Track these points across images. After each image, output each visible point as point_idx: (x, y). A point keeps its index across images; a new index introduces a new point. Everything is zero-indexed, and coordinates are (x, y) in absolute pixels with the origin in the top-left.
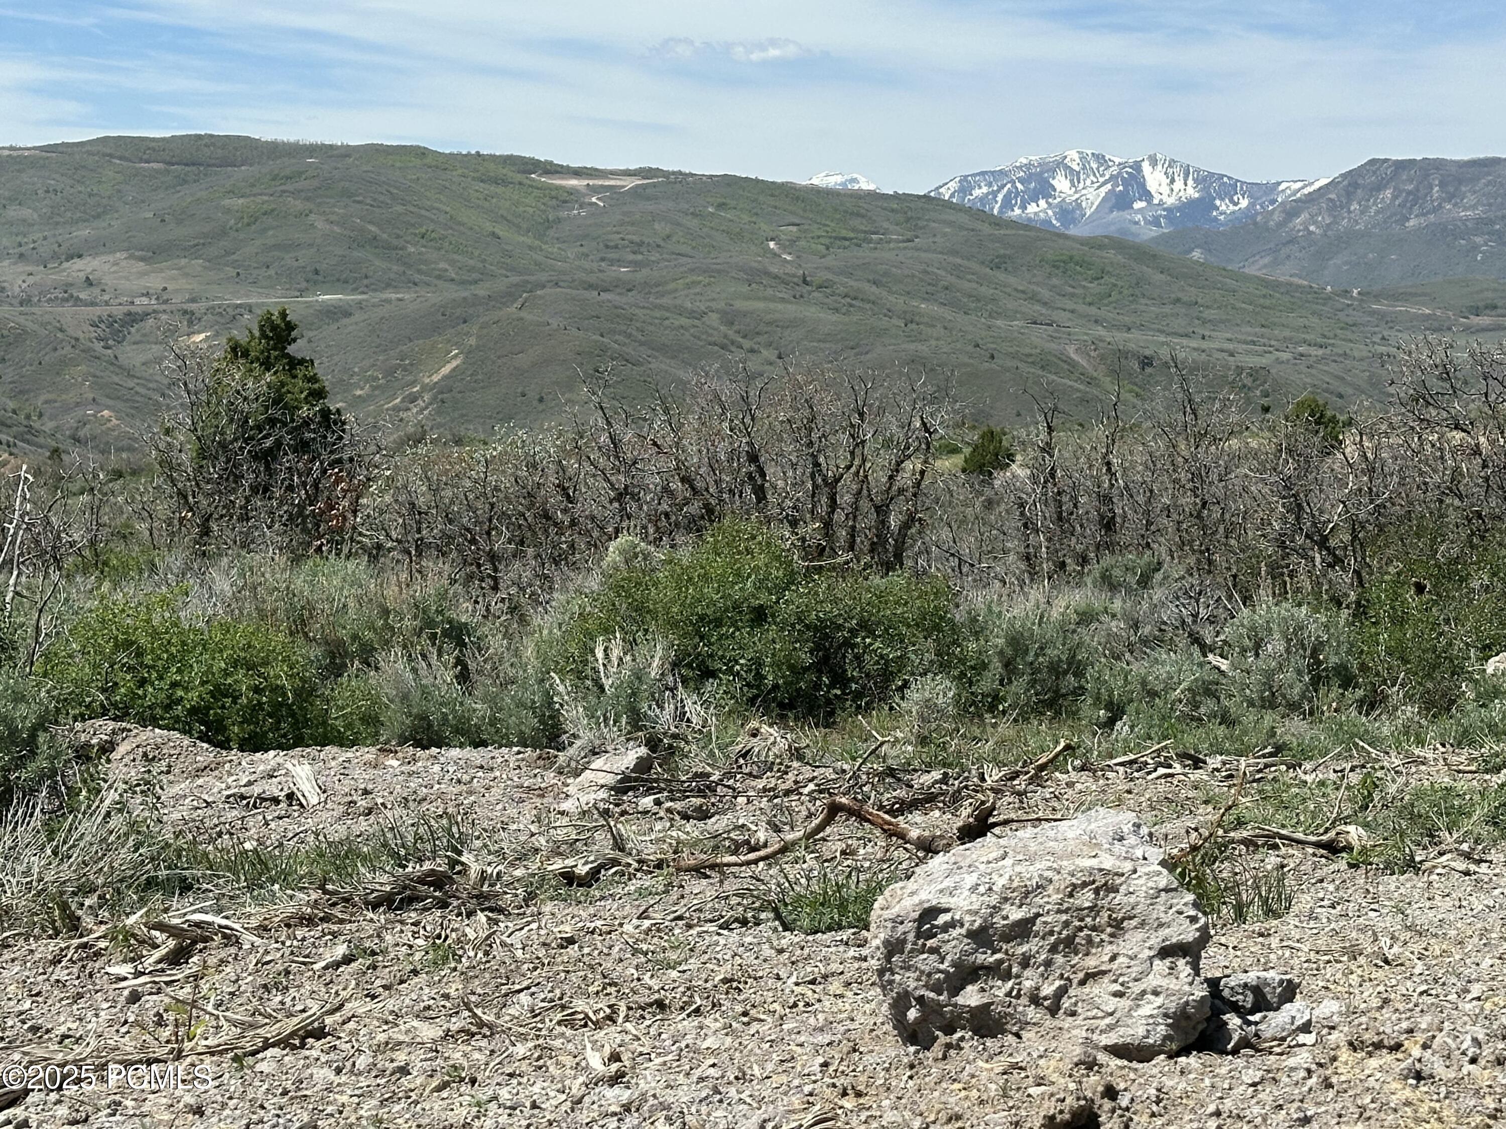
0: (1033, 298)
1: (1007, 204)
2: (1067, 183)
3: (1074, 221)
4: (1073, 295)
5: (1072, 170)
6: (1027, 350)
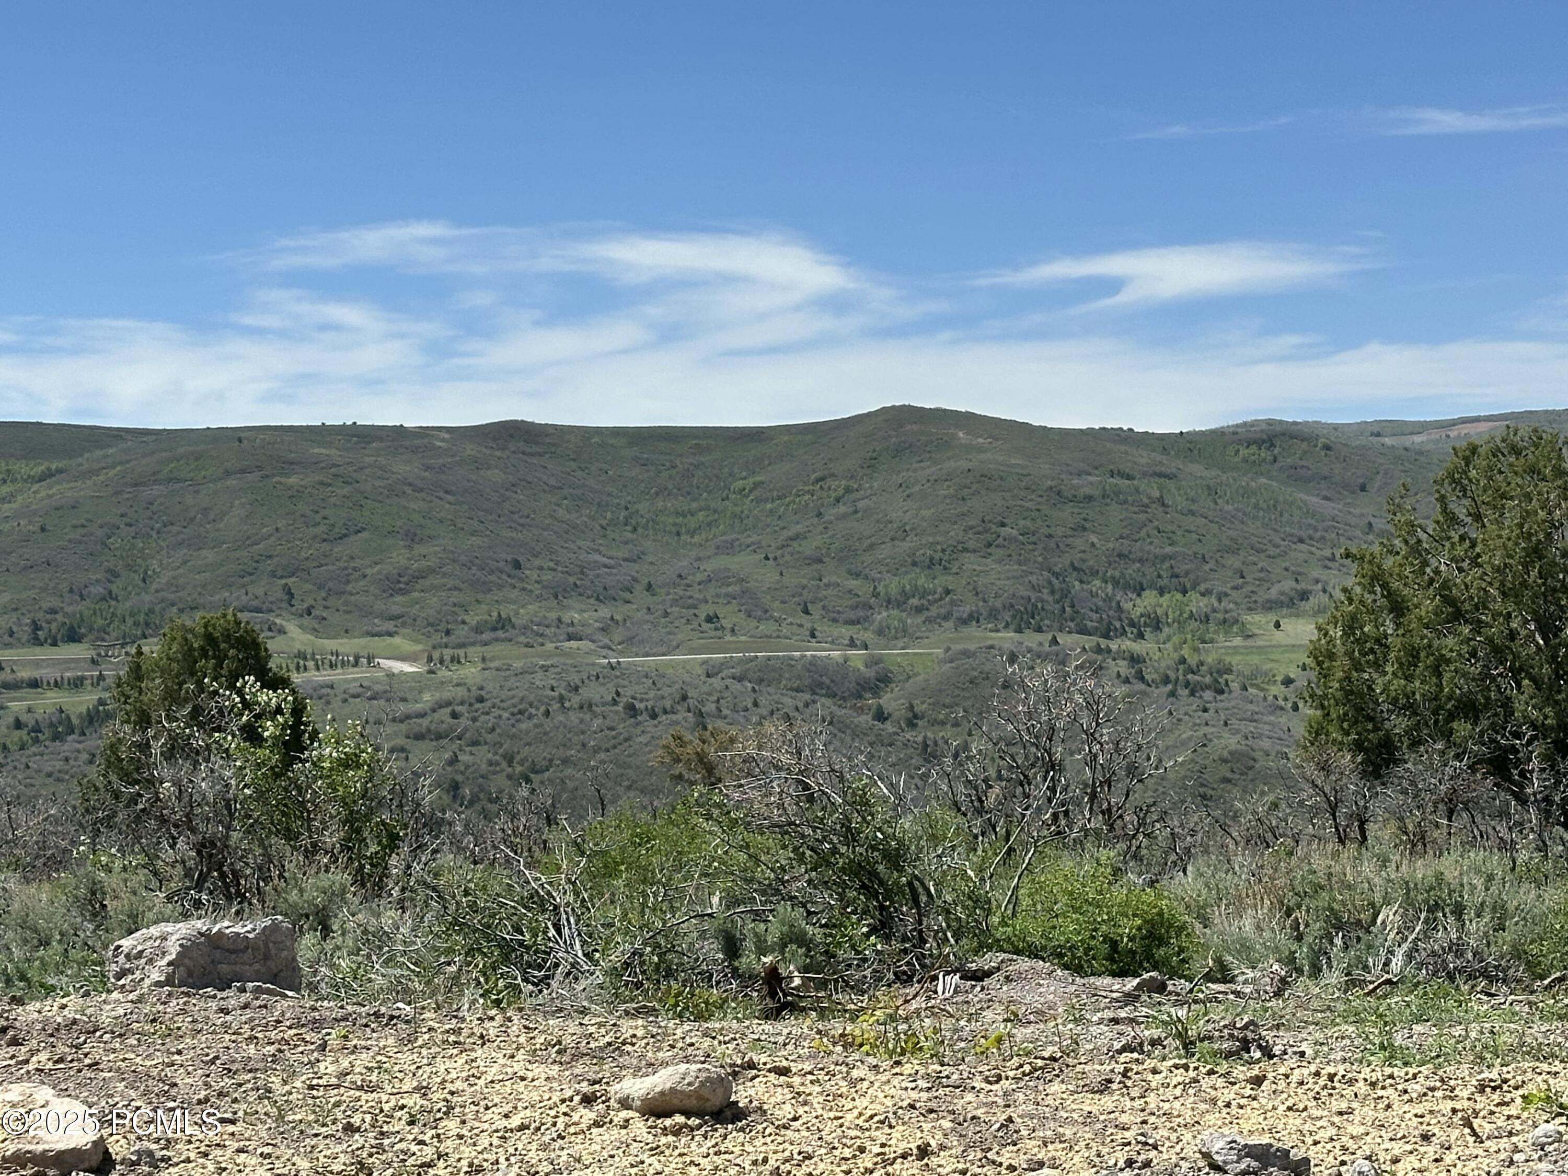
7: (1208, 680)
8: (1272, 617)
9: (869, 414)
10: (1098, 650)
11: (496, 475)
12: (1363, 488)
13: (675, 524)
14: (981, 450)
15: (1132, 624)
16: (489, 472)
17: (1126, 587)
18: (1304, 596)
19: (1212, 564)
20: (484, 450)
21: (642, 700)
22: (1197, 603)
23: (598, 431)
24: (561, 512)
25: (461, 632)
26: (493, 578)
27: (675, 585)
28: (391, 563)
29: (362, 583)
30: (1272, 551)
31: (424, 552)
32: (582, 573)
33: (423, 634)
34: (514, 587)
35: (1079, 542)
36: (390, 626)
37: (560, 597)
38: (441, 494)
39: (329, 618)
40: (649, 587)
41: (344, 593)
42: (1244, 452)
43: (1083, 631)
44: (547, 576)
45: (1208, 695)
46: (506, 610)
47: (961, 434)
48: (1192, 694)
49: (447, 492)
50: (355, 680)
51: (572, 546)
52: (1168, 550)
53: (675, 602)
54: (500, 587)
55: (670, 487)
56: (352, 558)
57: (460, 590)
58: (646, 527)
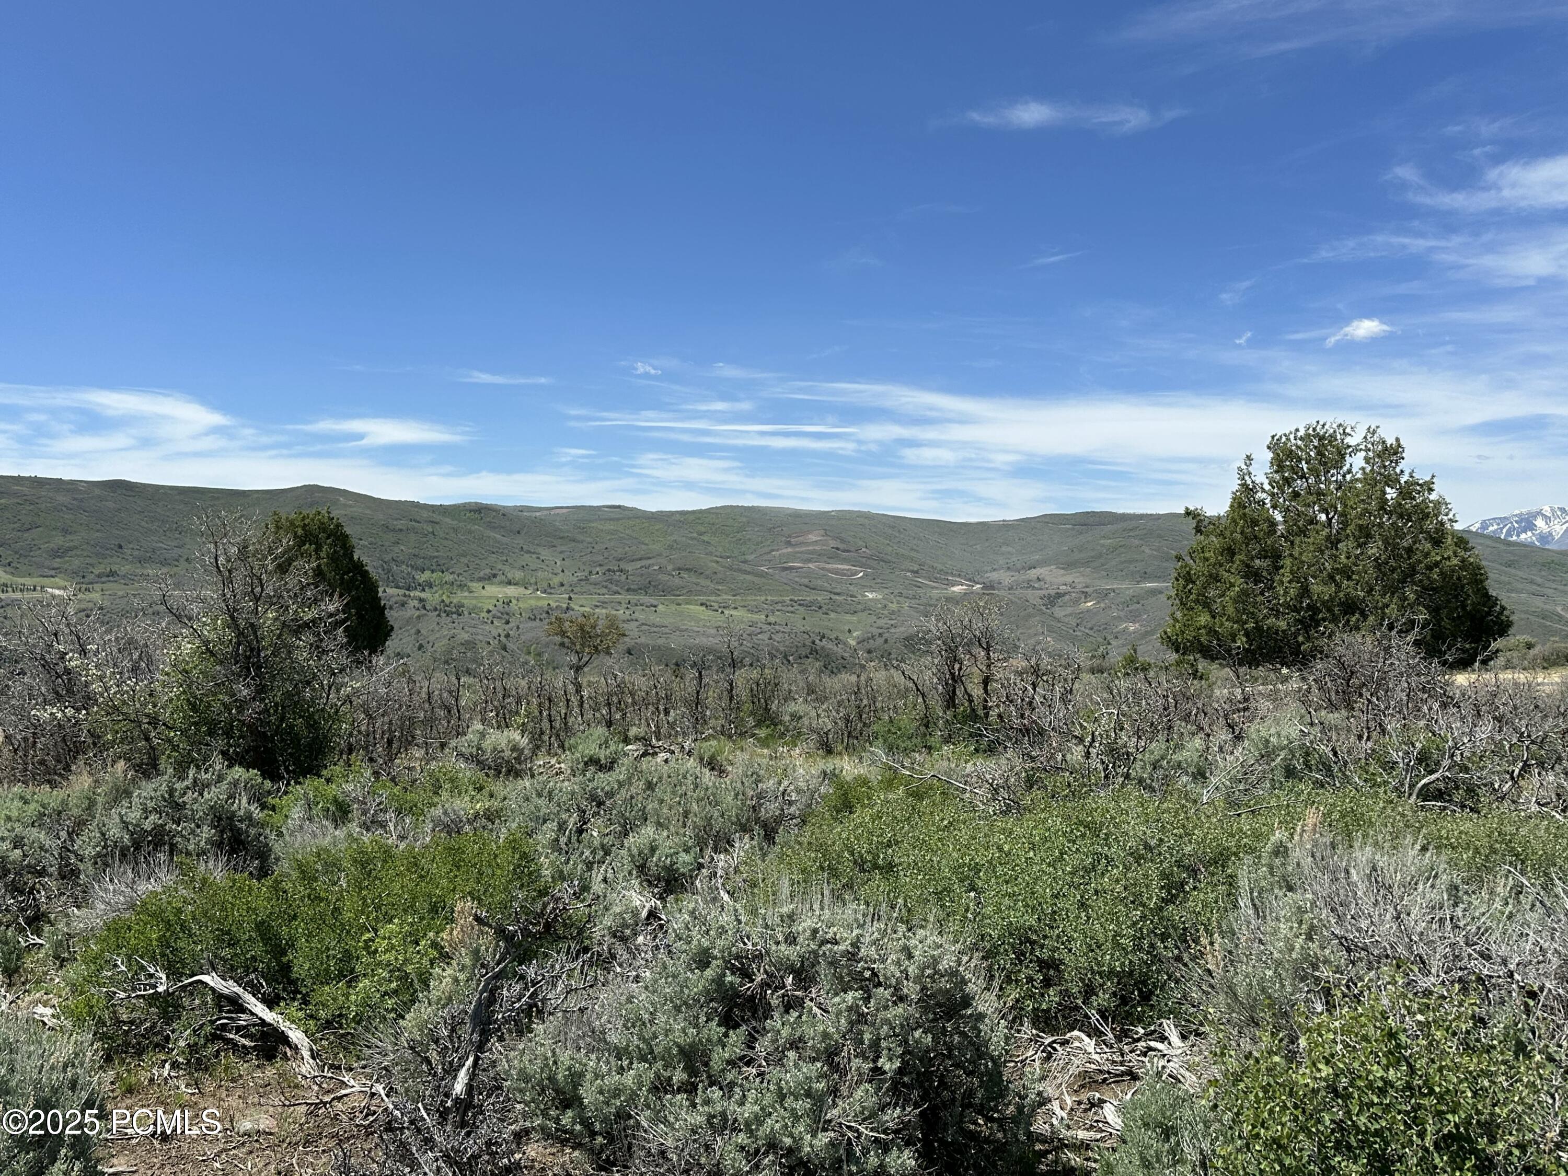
0: (1532, 582)
1: (1509, 533)
2: (1544, 523)
3: (1548, 542)
4: (1554, 581)
5: (1546, 516)
6: (1533, 609)
7: (454, 610)
8: (481, 584)
9: (297, 488)
10: (405, 595)
11: (110, 504)
12: (519, 533)
14: (351, 506)
15: (420, 585)
16: (107, 503)
17: (417, 569)
18: (495, 576)
19: (455, 561)
20: (106, 492)
22: (449, 577)
23: (163, 487)
24: (143, 524)
25: (91, 577)
26: (108, 552)
28: (54, 543)
29: (39, 552)
30: (482, 557)
31: (71, 538)
32: (154, 552)
33: (70, 577)
34: (119, 557)
35: (396, 549)
36: (53, 573)
37: (142, 562)
38: (81, 512)
39: (20, 568)
41: (29, 556)
42: (468, 515)
43: (397, 587)
44: (136, 553)
45: (454, 616)
46: (114, 568)
47: (341, 499)
48: (448, 615)
49: (84, 511)
50: (34, 598)
51: (148, 539)
52: (436, 554)
54: (111, 557)
56: (34, 540)
57: (90, 557)
58: (186, 532)
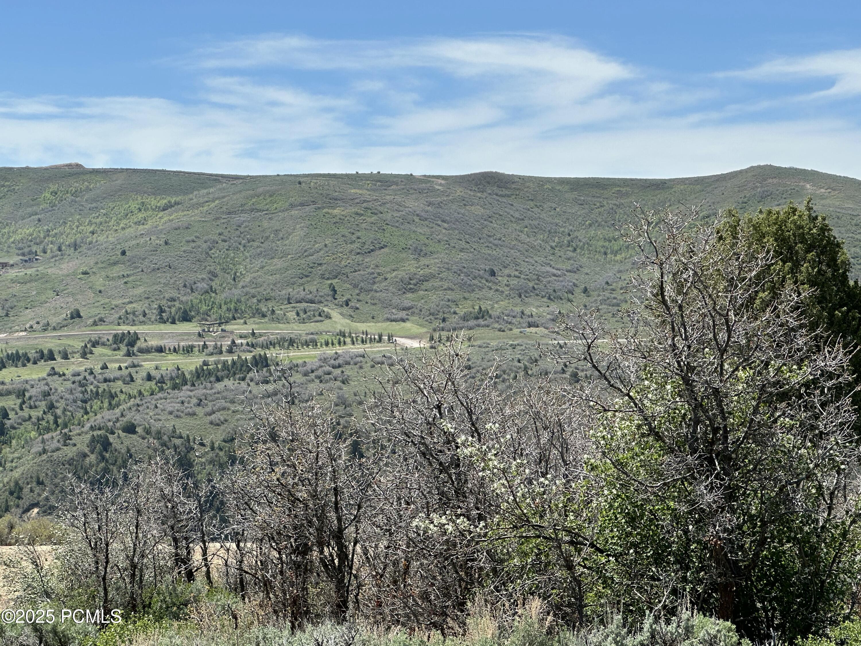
9: (741, 172)
11: (478, 210)
13: (603, 247)
14: (822, 197)
16: (473, 208)
20: (469, 192)
21: (582, 371)
23: (549, 180)
24: (523, 237)
25: (454, 320)
26: (475, 282)
27: (604, 290)
28: (404, 270)
29: (384, 284)
31: (427, 263)
32: (538, 280)
33: (427, 321)
34: (491, 289)
36: (403, 314)
37: (523, 296)
38: (439, 222)
39: (361, 308)
40: (585, 290)
41: (371, 290)
44: (514, 282)
46: (485, 305)
47: (808, 186)
49: (443, 221)
50: (381, 351)
51: (531, 260)
53: (603, 302)
54: (481, 288)
55: (600, 220)
56: (377, 266)
57: (452, 290)
58: (582, 248)
